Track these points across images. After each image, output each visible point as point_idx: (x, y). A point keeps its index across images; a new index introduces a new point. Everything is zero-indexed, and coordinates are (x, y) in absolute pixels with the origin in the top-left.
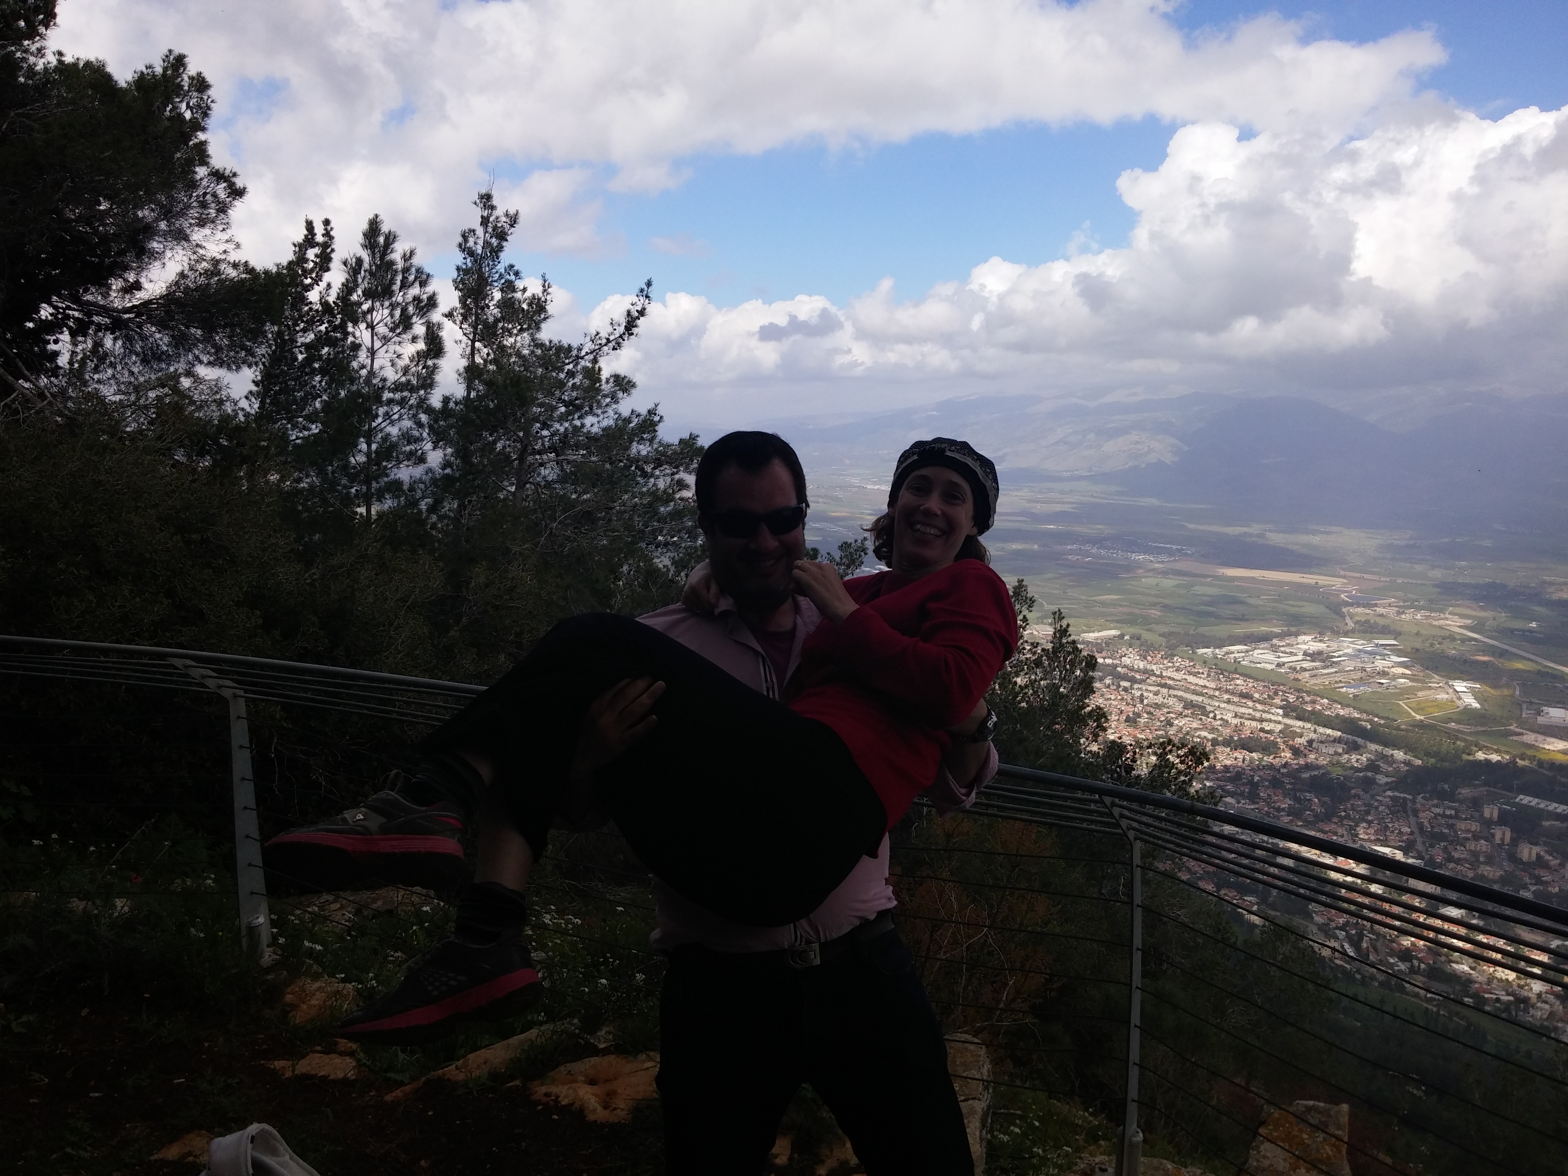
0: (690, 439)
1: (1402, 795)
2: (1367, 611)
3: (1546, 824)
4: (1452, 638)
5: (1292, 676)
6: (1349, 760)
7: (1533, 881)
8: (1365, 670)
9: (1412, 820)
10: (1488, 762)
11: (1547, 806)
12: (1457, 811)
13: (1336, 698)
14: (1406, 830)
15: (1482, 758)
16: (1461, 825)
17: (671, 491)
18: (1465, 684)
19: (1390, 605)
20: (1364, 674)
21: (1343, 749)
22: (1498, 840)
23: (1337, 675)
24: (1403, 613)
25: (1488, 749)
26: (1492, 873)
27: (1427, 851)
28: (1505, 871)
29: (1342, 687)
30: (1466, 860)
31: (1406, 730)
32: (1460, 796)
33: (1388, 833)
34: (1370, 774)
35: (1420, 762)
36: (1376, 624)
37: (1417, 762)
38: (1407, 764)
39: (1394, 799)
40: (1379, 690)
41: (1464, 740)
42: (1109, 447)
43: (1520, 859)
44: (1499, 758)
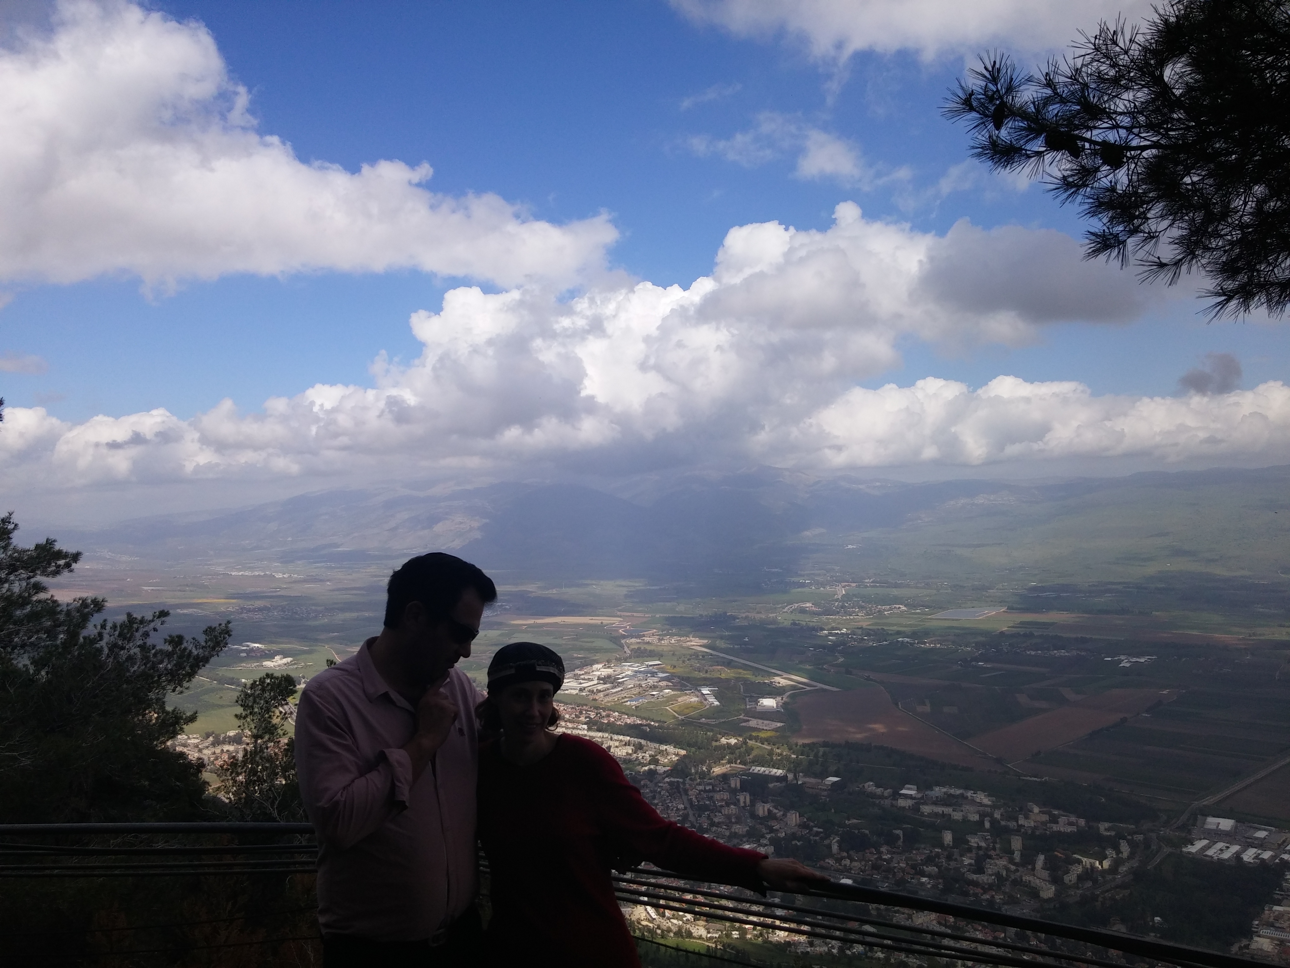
0: (46, 544)
1: (676, 780)
2: (639, 641)
3: (771, 786)
4: (696, 655)
5: (591, 697)
6: (637, 757)
7: (768, 831)
8: (641, 686)
9: (685, 798)
10: (729, 745)
11: (770, 772)
12: (713, 786)
13: (624, 711)
14: (681, 806)
15: (725, 743)
16: (717, 796)
17: (27, 595)
18: (708, 688)
19: (653, 635)
20: (641, 689)
21: (632, 749)
22: (742, 804)
23: (622, 692)
24: (662, 640)
25: (728, 736)
26: (741, 829)
27: (697, 820)
28: (750, 827)
29: (627, 701)
30: (723, 823)
31: (674, 729)
32: (714, 774)
33: (669, 812)
34: (652, 767)
35: (685, 752)
36: (646, 650)
37: (683, 752)
38: (677, 755)
39: (670, 783)
40: (652, 700)
41: (712, 731)
42: (439, 528)
43: (758, 815)
44: (736, 741)
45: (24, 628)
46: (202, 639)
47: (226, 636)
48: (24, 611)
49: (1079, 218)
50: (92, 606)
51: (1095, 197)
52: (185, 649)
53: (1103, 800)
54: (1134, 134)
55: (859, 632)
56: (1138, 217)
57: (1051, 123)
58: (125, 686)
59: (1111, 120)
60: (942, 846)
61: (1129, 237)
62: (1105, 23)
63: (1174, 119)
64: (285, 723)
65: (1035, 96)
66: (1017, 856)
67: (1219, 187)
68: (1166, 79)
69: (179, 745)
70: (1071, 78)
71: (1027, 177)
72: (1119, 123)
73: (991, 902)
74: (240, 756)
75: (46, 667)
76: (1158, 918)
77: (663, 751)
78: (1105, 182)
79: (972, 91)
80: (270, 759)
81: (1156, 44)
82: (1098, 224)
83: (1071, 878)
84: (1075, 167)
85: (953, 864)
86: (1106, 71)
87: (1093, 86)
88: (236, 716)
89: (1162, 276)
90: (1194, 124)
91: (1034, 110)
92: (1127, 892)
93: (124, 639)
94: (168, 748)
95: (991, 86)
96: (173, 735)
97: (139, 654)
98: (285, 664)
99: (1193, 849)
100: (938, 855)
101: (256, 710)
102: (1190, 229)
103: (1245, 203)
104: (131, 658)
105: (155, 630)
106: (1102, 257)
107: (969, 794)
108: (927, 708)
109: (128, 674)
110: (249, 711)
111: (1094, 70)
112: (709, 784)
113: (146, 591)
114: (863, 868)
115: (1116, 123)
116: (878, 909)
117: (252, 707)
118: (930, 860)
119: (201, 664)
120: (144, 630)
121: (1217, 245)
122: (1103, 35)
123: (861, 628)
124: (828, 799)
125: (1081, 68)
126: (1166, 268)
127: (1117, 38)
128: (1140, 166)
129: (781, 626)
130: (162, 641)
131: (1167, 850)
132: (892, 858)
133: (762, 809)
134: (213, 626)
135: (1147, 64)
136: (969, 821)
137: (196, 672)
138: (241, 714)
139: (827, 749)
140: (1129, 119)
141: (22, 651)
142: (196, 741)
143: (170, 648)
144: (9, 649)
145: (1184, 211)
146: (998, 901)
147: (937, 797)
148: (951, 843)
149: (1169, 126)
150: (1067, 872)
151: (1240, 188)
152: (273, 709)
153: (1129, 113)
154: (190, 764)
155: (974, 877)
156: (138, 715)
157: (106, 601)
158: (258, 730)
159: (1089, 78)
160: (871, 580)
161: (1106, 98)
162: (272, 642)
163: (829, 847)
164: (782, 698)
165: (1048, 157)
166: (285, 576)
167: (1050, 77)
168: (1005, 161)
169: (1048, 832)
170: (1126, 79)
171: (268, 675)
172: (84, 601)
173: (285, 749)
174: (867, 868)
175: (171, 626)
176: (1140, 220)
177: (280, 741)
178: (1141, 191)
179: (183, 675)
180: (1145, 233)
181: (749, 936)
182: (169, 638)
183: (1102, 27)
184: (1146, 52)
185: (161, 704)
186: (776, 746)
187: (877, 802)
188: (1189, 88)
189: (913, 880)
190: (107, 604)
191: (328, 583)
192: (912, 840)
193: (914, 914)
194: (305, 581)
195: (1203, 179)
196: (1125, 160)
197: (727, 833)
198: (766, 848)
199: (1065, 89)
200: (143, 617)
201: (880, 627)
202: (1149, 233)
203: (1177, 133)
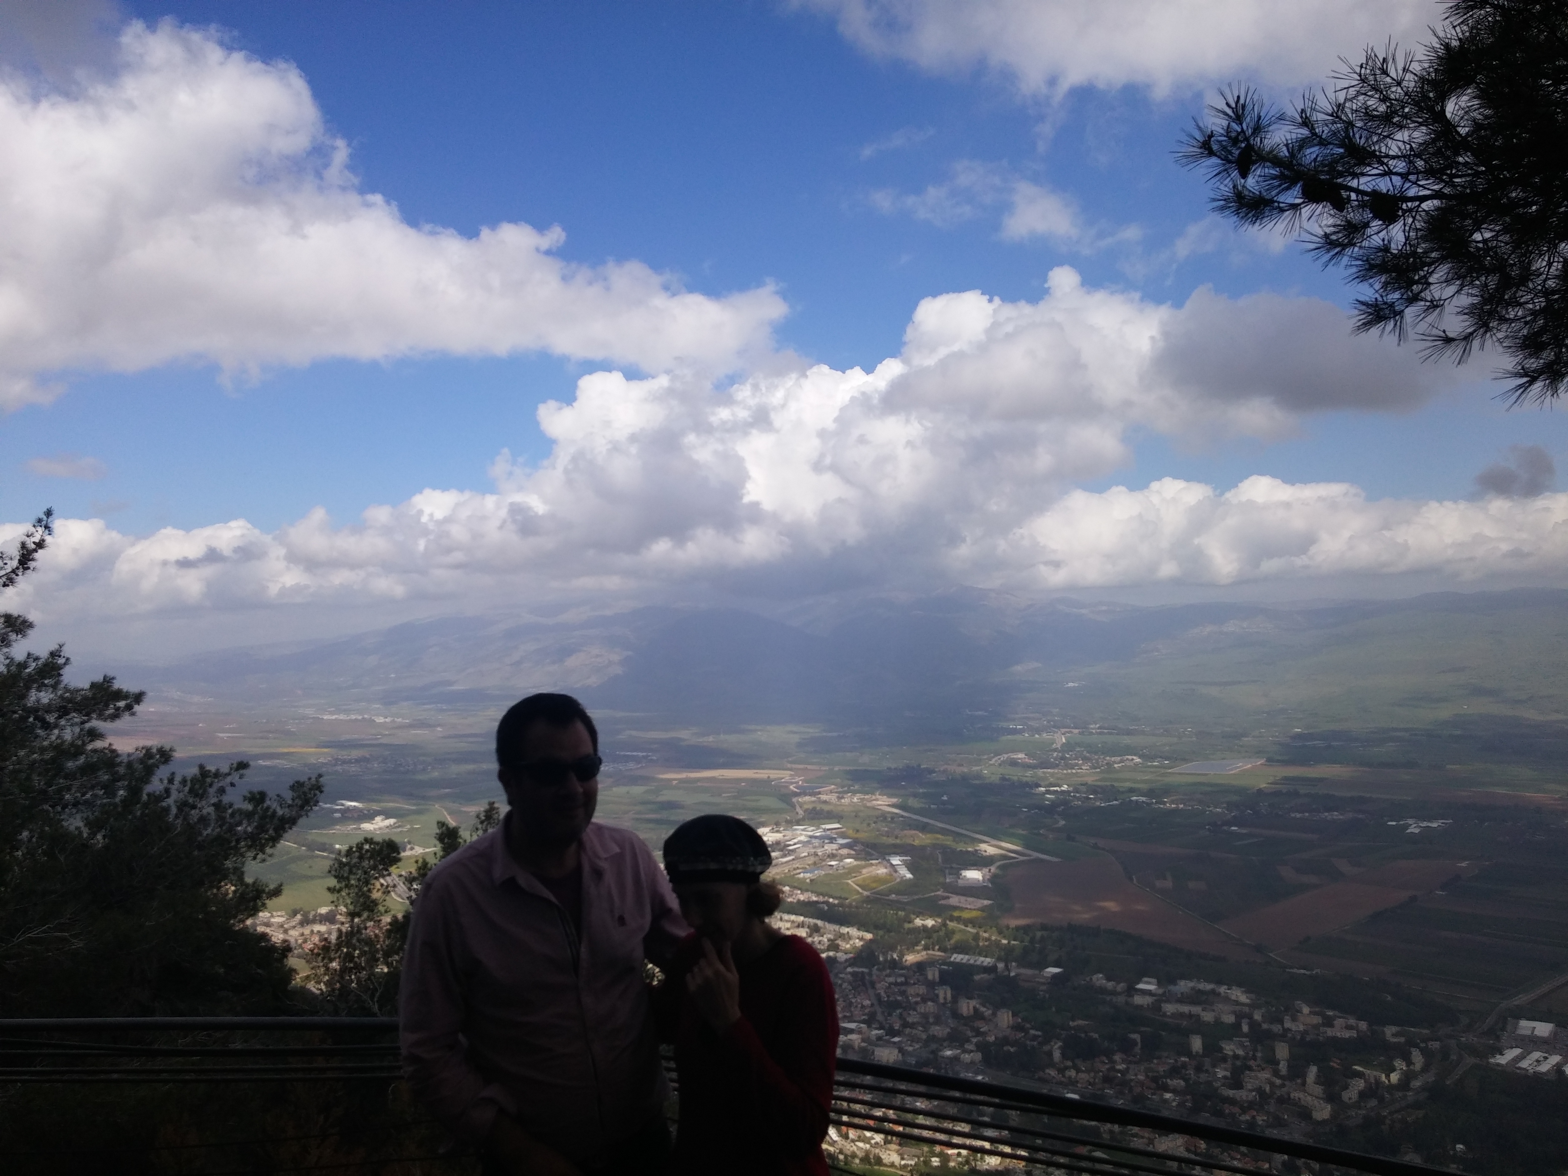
0: (104, 682)
1: (861, 970)
2: (813, 799)
3: (977, 978)
4: (883, 817)
7: (974, 1034)
8: (817, 855)
9: (871, 991)
10: (925, 927)
11: (975, 961)
12: (906, 978)
13: (796, 884)
14: (867, 1002)
15: (920, 925)
16: (911, 990)
17: (80, 743)
18: (898, 858)
19: (831, 792)
20: (817, 858)
21: (807, 933)
22: (941, 1000)
23: (794, 862)
24: (843, 798)
25: (924, 916)
26: (940, 1032)
27: (886, 1020)
28: (951, 1028)
29: (800, 873)
30: (918, 1023)
31: (857, 907)
32: (907, 962)
33: (853, 1009)
34: (831, 954)
35: (871, 935)
36: (822, 810)
37: (869, 936)
38: (861, 939)
39: (854, 974)
40: (831, 872)
41: (903, 910)
42: (572, 662)
43: (962, 1015)
44: (933, 922)
45: (77, 783)
46: (288, 795)
47: (317, 792)
48: (77, 763)
49: (1346, 284)
50: (158, 756)
51: (1365, 258)
52: (268, 808)
53: (1389, 998)
54: (1410, 181)
55: (1083, 788)
56: (1417, 282)
57: (1309, 170)
58: (196, 853)
59: (1382, 165)
60: (1189, 1053)
61: (1407, 307)
62: (1372, 49)
63: (1459, 163)
64: (387, 898)
65: (1289, 137)
66: (1283, 1067)
67: (1516, 245)
68: (1448, 115)
69: (261, 925)
70: (1332, 115)
71: (1281, 234)
72: (1391, 168)
73: (1252, 1124)
74: (333, 938)
75: (104, 831)
76: (1461, 1146)
77: (844, 934)
78: (1377, 240)
79: (1212, 132)
80: (369, 942)
81: (1436, 73)
82: (1369, 291)
83: (1351, 1094)
84: (1339, 222)
85: (1203, 1077)
86: (1374, 107)
87: (1359, 124)
88: (329, 889)
89: (1449, 352)
90: (1484, 169)
91: (1287, 154)
92: (1421, 1113)
93: (196, 795)
94: (247, 927)
95: (1234, 126)
96: (254, 911)
97: (213, 813)
98: (387, 827)
99: (1504, 1059)
100: (1184, 1066)
101: (353, 882)
102: (1482, 296)
103: (1550, 264)
104: (203, 820)
105: (232, 785)
106: (1375, 331)
107: (1223, 989)
108: (1168, 884)
109: (200, 838)
110: (344, 884)
111: (1360, 105)
112: (901, 975)
113: (222, 738)
114: (1092, 1080)
115: (1389, 169)
116: (1111, 1132)
117: (348, 879)
118: (1175, 1071)
119: (287, 826)
120: (220, 785)
121: (1516, 316)
122: (1370, 63)
123: (1085, 784)
124: (1047, 996)
125: (1345, 103)
126: (1453, 344)
127: (1387, 67)
128: (1419, 221)
129: (987, 781)
130: (242, 798)
131: (1470, 1060)
132: (1128, 1069)
133: (966, 1007)
134: (302, 780)
135: (1425, 97)
136: (1222, 1023)
137: (282, 836)
138: (335, 886)
139: (1045, 933)
140: (1404, 164)
141: (74, 811)
142: (281, 920)
143: (249, 807)
144: (59, 808)
145: (1474, 275)
146: (1260, 1123)
147: (1182, 994)
148: (1201, 1051)
149: (1453, 172)
150: (1346, 1087)
151: (1543, 246)
152: (373, 881)
153: (1404, 156)
154: (273, 948)
155: (1231, 1093)
156: (211, 887)
157: (174, 751)
158: (355, 906)
159: (1354, 115)
160: (1098, 725)
161: (1375, 139)
162: (373, 801)
163: (1050, 1054)
164: (990, 870)
165: (1306, 211)
166: (387, 720)
167: (1306, 116)
168: (1253, 216)
169: (1321, 1038)
170: (1399, 116)
171: (367, 841)
172: (148, 750)
173: (387, 930)
174: (1097, 1080)
175: (252, 781)
176: (1420, 286)
177: (380, 920)
178: (1421, 251)
179: (266, 839)
180: (1426, 301)
181: (952, 1164)
182: (249, 795)
183: (1369, 53)
184: (1423, 83)
185: (239, 874)
186: (983, 929)
187: (1108, 998)
188: (1477, 126)
189: (1154, 1097)
190: (177, 755)
191: (439, 729)
192: (1152, 1046)
193: (1155, 1138)
194: (411, 726)
195: (1496, 236)
196: (1400, 213)
197: (924, 1036)
198: (972, 1054)
199: (1325, 128)
200: (218, 770)
201: (1108, 784)
202: (1432, 301)
203: (1464, 180)
